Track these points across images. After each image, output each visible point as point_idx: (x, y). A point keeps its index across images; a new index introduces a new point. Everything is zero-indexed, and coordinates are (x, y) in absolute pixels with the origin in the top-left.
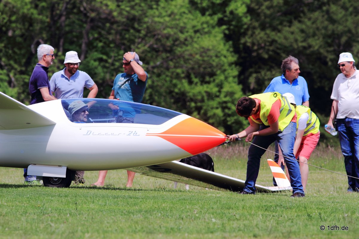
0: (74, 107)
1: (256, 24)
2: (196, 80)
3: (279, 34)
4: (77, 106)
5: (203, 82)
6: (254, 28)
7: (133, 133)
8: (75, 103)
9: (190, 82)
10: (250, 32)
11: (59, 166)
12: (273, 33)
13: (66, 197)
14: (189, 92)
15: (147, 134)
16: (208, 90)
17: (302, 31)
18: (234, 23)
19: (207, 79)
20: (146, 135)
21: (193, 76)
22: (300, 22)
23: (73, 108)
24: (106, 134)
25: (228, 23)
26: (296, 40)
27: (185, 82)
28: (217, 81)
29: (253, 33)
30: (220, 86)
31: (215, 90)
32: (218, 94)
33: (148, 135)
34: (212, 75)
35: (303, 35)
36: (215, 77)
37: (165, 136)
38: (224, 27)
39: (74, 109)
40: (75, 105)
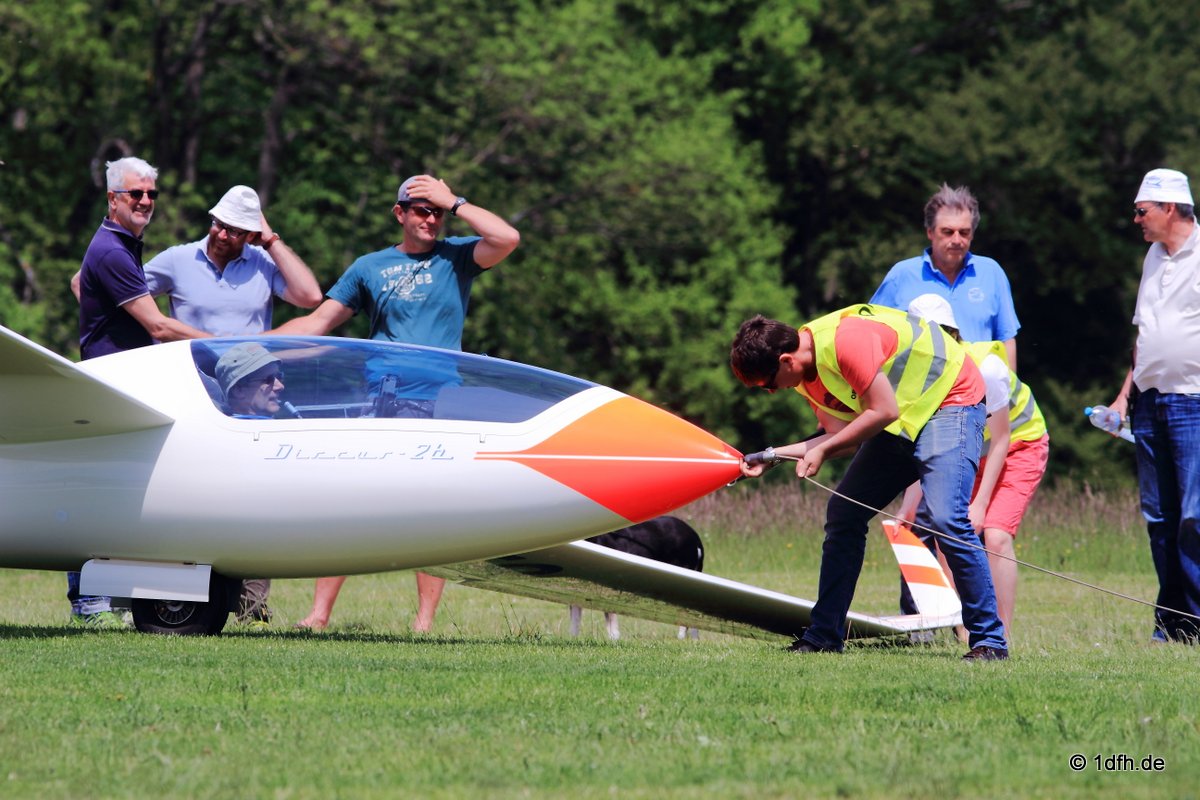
0: (235, 364)
1: (843, 84)
2: (641, 272)
3: (918, 117)
4: (245, 360)
5: (667, 278)
6: (836, 96)
7: (431, 451)
8: (238, 353)
9: (624, 280)
10: (820, 111)
11: (186, 563)
12: (899, 113)
13: (210, 666)
14: (618, 314)
15: (479, 453)
16: (684, 305)
17: (996, 105)
18: (767, 80)
19: (681, 267)
20: (476, 458)
21: (630, 259)
22: (987, 74)
23: (231, 369)
24: (342, 456)
25: (749, 80)
26: (976, 137)
27: (606, 280)
28: (713, 276)
29: (834, 113)
30: (723, 292)
31: (707, 303)
32: (716, 317)
33: (481, 456)
34: (697, 253)
35: (999, 117)
36: (706, 262)
37: (538, 459)
38: (735, 94)
39: (234, 373)
40: (240, 358)
